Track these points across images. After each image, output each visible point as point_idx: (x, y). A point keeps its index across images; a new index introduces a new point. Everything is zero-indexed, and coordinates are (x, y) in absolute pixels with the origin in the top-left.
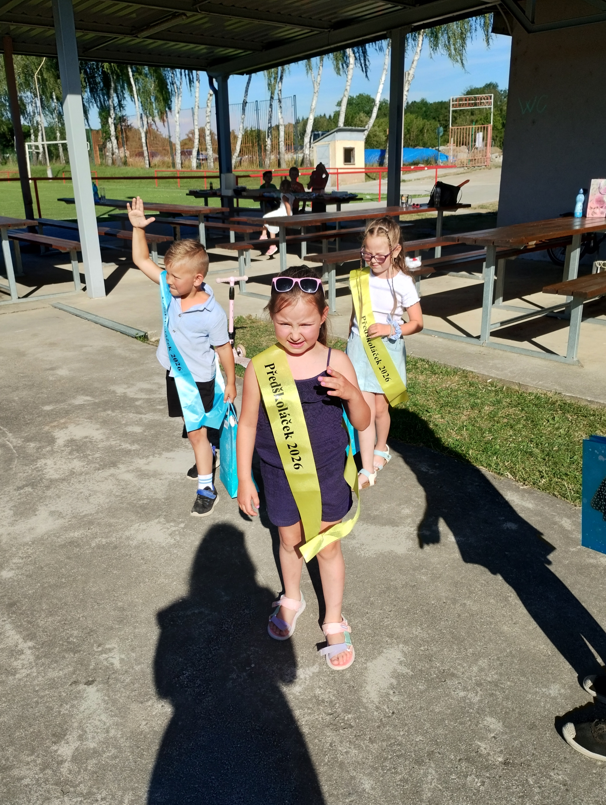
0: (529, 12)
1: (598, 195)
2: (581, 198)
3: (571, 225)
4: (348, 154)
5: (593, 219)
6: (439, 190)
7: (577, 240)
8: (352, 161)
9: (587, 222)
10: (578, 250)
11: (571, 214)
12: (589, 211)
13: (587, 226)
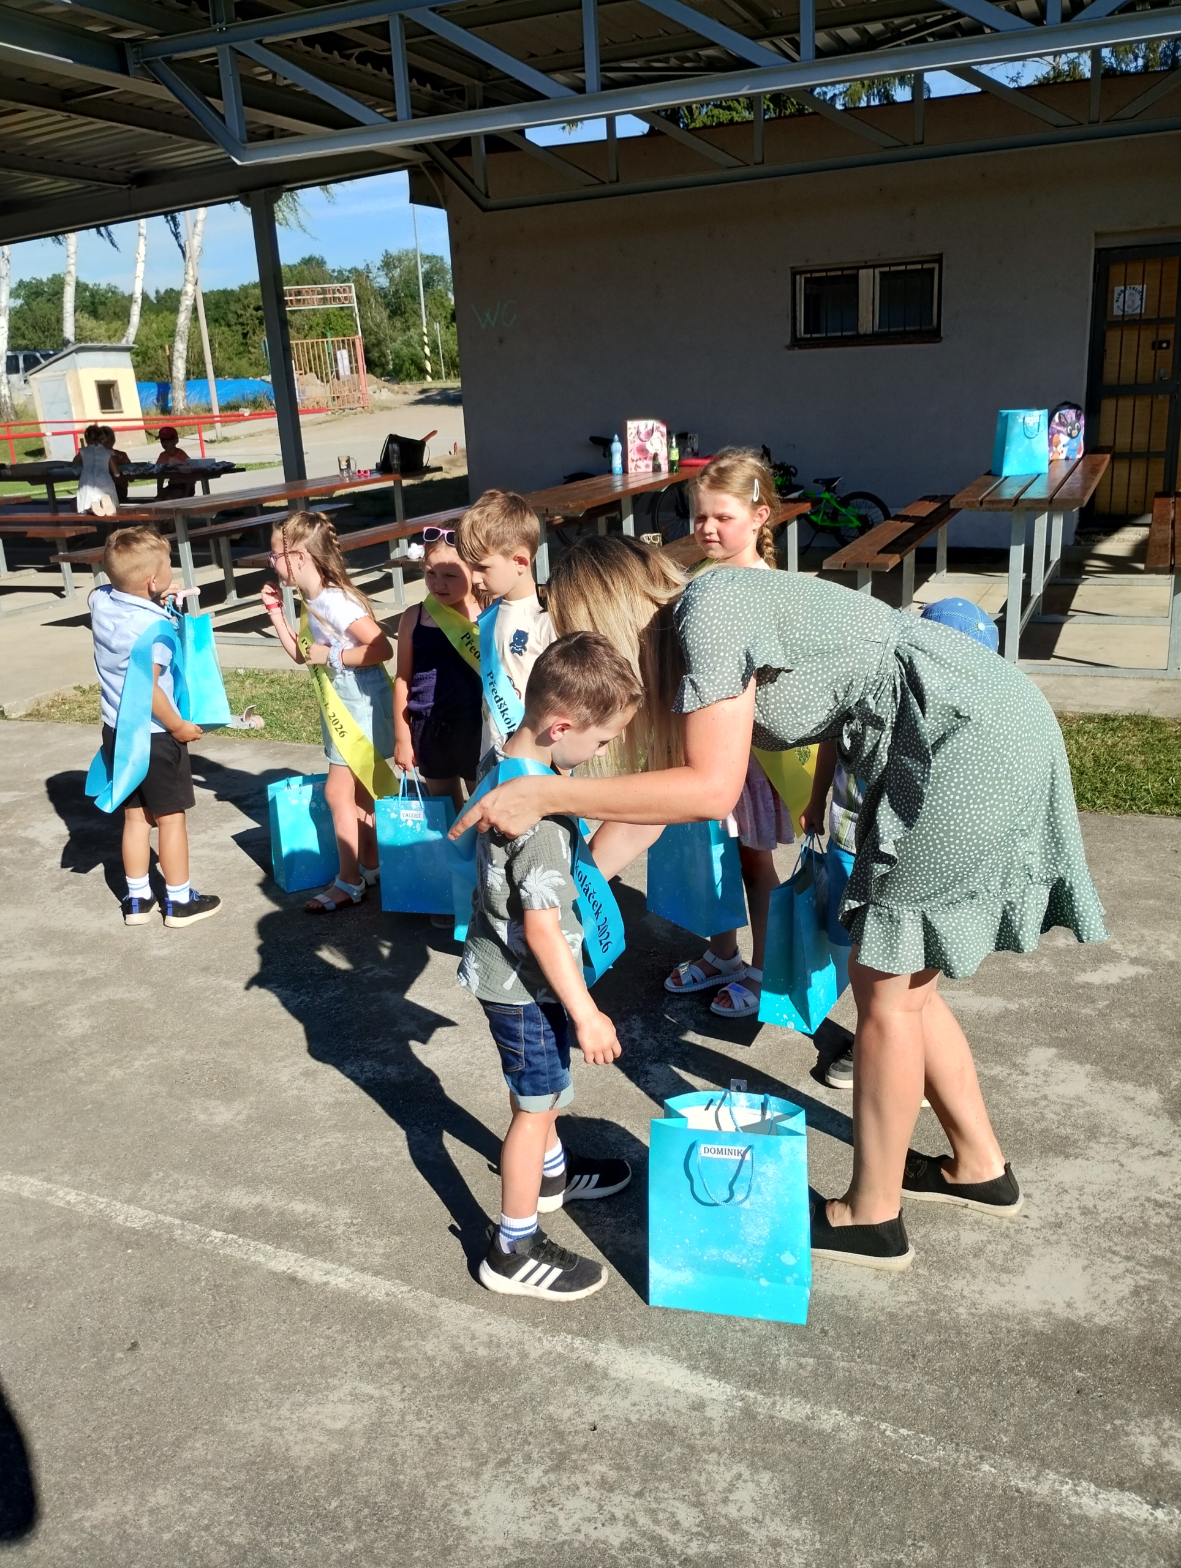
0: (479, 181)
1: (638, 442)
2: (617, 447)
3: (610, 486)
4: (107, 393)
5: (637, 475)
6: (396, 447)
7: (627, 504)
8: (115, 405)
9: (630, 480)
10: (631, 517)
11: (610, 471)
12: (631, 465)
13: (632, 486)
